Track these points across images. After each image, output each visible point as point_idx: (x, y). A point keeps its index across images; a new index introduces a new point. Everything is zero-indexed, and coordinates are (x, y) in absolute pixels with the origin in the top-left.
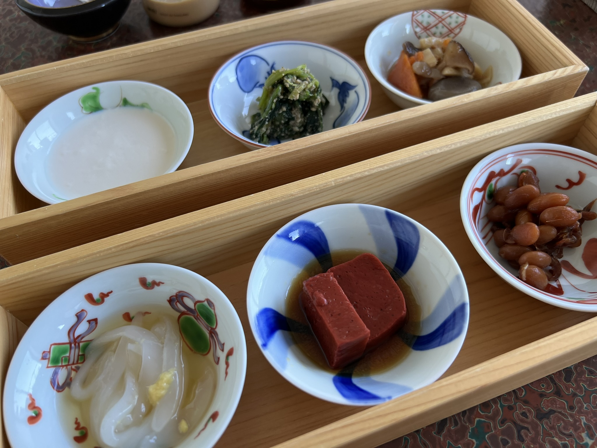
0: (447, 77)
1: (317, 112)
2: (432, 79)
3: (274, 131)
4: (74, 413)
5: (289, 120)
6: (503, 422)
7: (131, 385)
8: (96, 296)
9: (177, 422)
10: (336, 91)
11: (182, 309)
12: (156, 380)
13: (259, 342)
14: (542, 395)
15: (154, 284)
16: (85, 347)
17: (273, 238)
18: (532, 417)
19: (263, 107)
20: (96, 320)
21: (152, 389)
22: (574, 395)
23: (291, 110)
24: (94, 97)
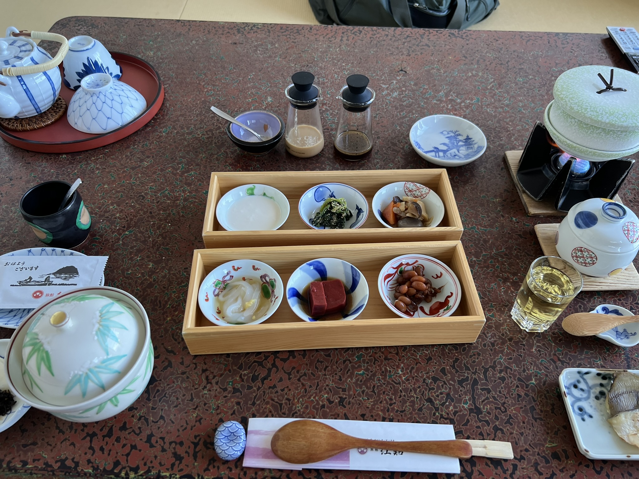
0: (408, 217)
1: (343, 219)
2: (401, 217)
3: (323, 222)
4: (218, 305)
5: (331, 219)
6: (370, 356)
7: (239, 301)
8: (236, 268)
9: (252, 316)
10: (357, 211)
11: (265, 281)
12: (249, 301)
13: (287, 296)
14: (390, 353)
15: (257, 269)
16: (226, 285)
17: (305, 264)
18: (383, 358)
19: (322, 211)
20: (233, 276)
21: (247, 303)
22: (403, 356)
23: (332, 215)
24: (252, 189)
